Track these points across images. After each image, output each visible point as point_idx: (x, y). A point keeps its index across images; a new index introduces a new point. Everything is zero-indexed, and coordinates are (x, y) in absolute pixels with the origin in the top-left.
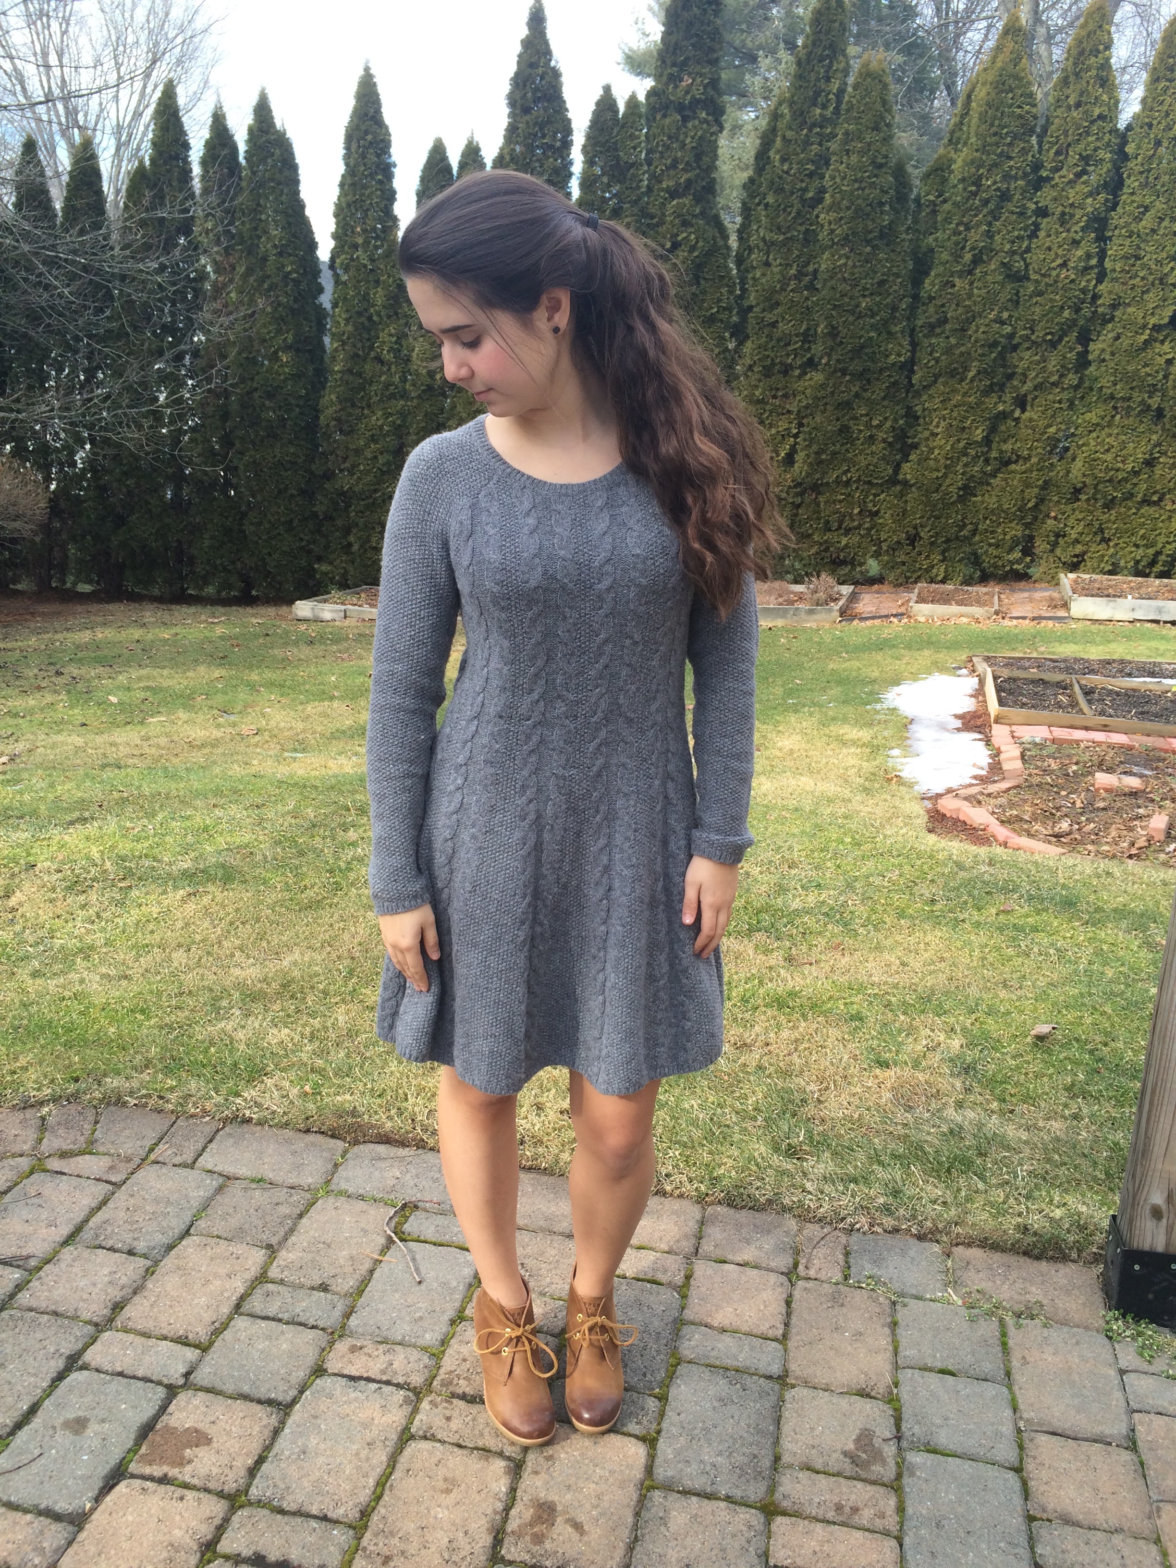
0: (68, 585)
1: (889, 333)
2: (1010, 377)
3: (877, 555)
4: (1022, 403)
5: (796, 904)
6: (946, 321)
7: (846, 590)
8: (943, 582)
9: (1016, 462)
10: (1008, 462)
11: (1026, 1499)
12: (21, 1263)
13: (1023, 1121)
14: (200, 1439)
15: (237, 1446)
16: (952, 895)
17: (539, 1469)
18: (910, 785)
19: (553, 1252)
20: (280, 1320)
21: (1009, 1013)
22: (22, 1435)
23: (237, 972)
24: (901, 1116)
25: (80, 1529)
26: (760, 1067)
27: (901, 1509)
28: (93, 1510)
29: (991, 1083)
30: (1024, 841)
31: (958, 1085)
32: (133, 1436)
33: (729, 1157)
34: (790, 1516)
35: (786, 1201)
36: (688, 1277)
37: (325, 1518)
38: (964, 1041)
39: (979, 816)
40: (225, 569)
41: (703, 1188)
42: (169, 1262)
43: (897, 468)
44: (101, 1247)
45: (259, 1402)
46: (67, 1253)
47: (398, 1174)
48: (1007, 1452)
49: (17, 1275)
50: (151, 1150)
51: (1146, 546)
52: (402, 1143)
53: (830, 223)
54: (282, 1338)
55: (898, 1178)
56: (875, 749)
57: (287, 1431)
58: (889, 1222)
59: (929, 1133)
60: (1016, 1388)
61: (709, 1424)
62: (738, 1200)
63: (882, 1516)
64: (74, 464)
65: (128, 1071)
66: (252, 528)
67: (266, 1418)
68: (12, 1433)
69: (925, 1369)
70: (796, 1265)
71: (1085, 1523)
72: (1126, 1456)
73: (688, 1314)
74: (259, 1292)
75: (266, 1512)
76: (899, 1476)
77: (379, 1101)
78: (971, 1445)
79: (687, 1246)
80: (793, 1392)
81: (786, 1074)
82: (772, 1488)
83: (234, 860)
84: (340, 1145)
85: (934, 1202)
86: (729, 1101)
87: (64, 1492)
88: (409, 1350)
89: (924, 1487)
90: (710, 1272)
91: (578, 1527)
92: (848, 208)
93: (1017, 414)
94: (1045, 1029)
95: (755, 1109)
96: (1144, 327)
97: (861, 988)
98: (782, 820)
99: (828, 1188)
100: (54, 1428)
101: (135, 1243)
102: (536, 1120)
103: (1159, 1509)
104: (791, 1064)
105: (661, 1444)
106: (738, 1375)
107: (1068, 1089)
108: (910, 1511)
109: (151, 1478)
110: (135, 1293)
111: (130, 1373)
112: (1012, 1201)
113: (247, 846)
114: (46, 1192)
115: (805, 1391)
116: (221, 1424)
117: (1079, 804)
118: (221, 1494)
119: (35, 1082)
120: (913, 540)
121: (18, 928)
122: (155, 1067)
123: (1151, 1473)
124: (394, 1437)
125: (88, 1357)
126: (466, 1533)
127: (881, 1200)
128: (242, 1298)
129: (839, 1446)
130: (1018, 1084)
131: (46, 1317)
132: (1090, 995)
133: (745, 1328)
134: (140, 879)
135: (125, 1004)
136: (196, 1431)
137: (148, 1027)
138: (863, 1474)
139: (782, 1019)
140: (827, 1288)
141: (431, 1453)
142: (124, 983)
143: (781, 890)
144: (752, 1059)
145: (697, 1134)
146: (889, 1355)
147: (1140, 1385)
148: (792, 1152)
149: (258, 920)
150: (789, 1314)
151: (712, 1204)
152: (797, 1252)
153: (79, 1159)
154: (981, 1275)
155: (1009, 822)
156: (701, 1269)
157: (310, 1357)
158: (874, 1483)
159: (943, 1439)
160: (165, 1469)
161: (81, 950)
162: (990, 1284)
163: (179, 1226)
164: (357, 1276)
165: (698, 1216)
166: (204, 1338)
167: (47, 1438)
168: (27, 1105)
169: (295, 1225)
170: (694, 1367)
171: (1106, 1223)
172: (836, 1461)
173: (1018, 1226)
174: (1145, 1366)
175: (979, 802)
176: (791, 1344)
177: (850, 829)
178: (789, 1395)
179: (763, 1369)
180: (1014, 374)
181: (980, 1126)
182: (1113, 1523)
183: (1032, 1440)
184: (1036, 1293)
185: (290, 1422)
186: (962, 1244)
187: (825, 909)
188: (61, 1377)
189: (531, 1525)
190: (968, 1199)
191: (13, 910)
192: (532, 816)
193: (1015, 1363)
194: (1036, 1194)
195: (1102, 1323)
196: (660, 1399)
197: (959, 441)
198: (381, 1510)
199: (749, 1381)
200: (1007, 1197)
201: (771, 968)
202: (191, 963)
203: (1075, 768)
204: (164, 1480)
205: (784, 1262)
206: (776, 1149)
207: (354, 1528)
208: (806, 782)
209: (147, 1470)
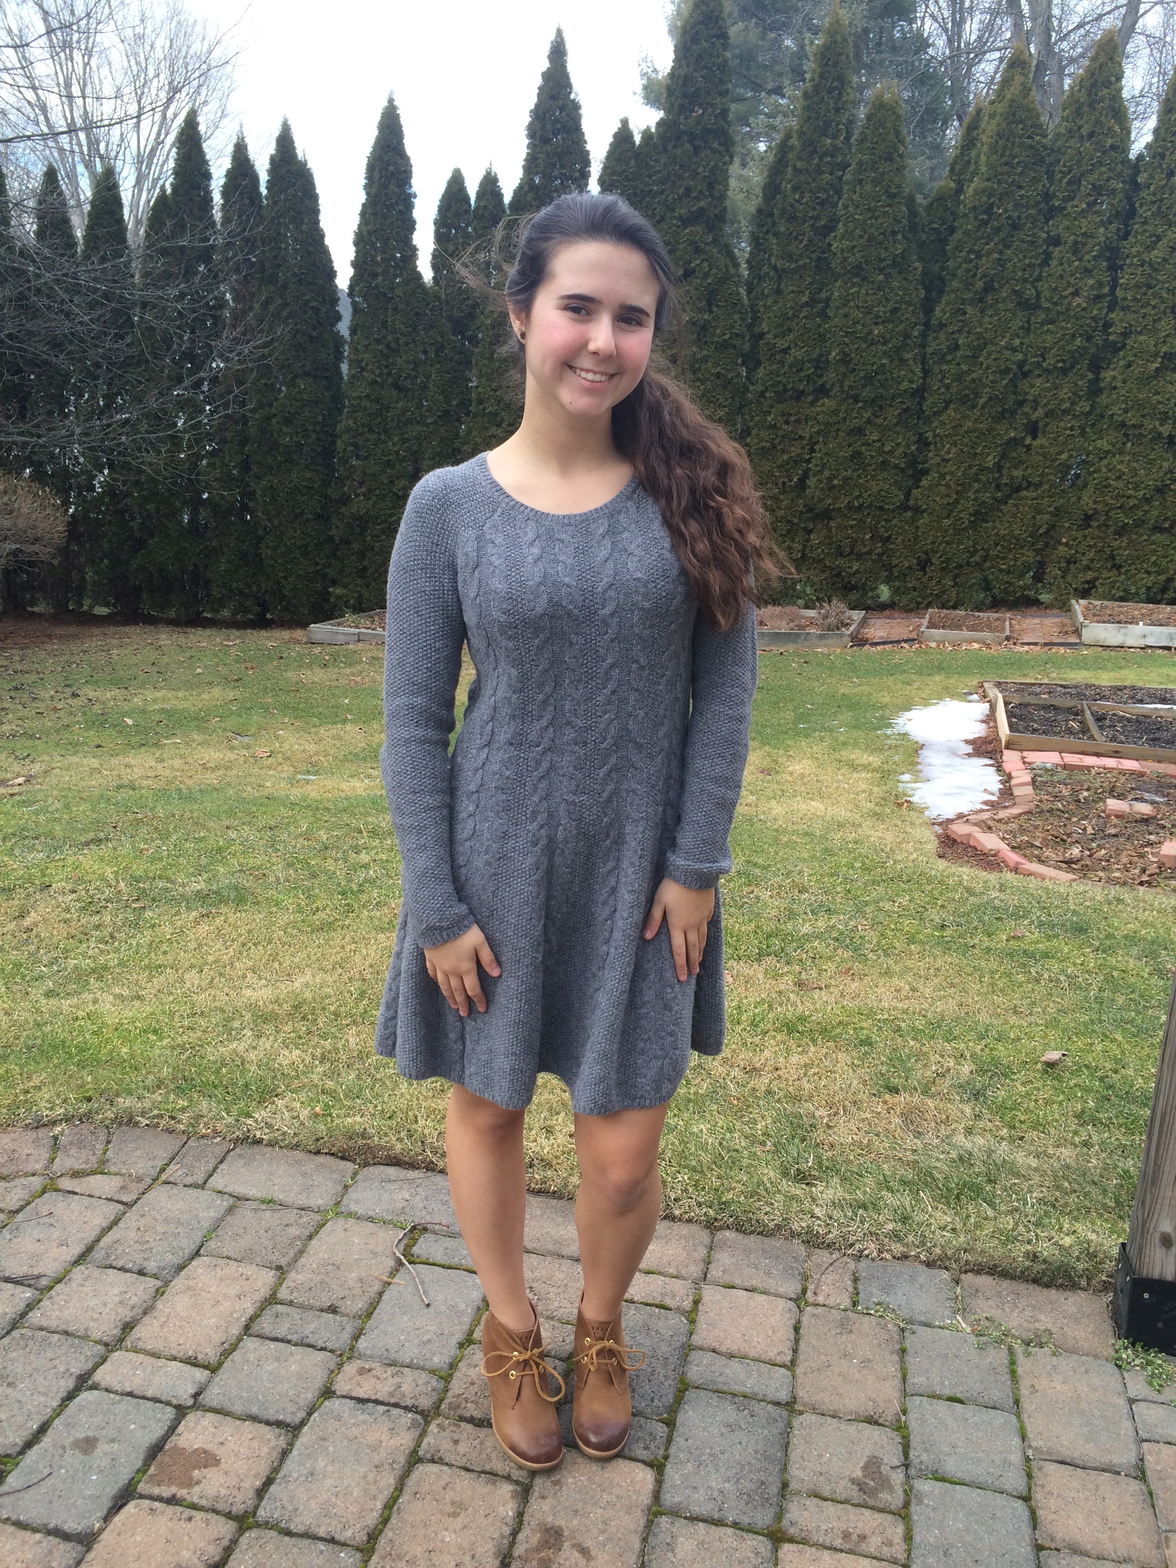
0: (85, 608)
1: (901, 360)
2: (1021, 403)
3: (888, 581)
4: (1033, 429)
5: (806, 929)
6: (957, 347)
7: (857, 615)
8: (954, 607)
9: (1027, 489)
10: (1019, 489)
11: (1035, 1528)
12: (32, 1282)
13: (1033, 1148)
14: (209, 1459)
15: (245, 1467)
16: (963, 920)
17: (546, 1493)
18: (921, 811)
19: (562, 1276)
20: (289, 1342)
21: (1019, 1039)
22: (32, 1454)
23: (248, 993)
24: (910, 1142)
25: (89, 1549)
26: (769, 1092)
27: (908, 1537)
28: (101, 1530)
29: (1001, 1109)
30: (1035, 867)
31: (968, 1111)
32: (142, 1457)
33: (738, 1182)
34: (798, 1543)
35: (795, 1227)
36: (696, 1302)
37: (332, 1541)
38: (974, 1067)
39: (990, 842)
40: (241, 592)
41: (712, 1212)
42: (178, 1283)
43: (908, 494)
44: (111, 1267)
45: (268, 1423)
46: (78, 1273)
47: (407, 1196)
48: (1015, 1481)
49: (28, 1294)
50: (163, 1170)
51: (1158, 573)
52: (412, 1166)
53: (843, 251)
54: (292, 1359)
55: (907, 1204)
56: (886, 775)
57: (295, 1452)
58: (898, 1248)
59: (938, 1160)
60: (1025, 1416)
61: (716, 1451)
62: (747, 1225)
63: (890, 1544)
64: (92, 488)
65: (140, 1091)
66: (269, 552)
67: (274, 1439)
68: (22, 1452)
69: (933, 1396)
70: (804, 1291)
71: (1094, 1553)
72: (1135, 1486)
73: (696, 1340)
74: (269, 1312)
75: (273, 1533)
76: (907, 1504)
77: (389, 1123)
78: (978, 1473)
79: (695, 1270)
80: (801, 1418)
81: (796, 1099)
82: (780, 1515)
83: (247, 882)
84: (350, 1166)
85: (943, 1228)
86: (738, 1125)
87: (73, 1511)
88: (416, 1372)
89: (932, 1515)
90: (718, 1297)
91: (585, 1552)
92: (861, 237)
93: (1028, 441)
94: (1055, 1055)
95: (764, 1134)
96: (1156, 354)
97: (871, 1013)
98: (792, 845)
99: (837, 1214)
100: (64, 1447)
101: (146, 1264)
102: (545, 1142)
103: (1167, 1539)
104: (801, 1089)
105: (669, 1469)
106: (746, 1401)
107: (1078, 1116)
108: (917, 1539)
109: (160, 1499)
110: (145, 1313)
111: (139, 1393)
112: (1021, 1228)
113: (259, 868)
114: (57, 1212)
115: (814, 1417)
116: (230, 1445)
117: (1090, 830)
118: (229, 1516)
119: (48, 1101)
120: (924, 565)
121: (32, 948)
122: (167, 1087)
123: (1160, 1503)
124: (402, 1459)
125: (98, 1376)
126: (473, 1557)
127: (890, 1226)
128: (252, 1319)
129: (847, 1473)
130: (1027, 1111)
131: (56, 1337)
132: (1101, 1021)
133: (753, 1353)
134: (154, 900)
135: (138, 1024)
136: (205, 1452)
137: (159, 1048)
138: (871, 1502)
139: (792, 1043)
140: (836, 1315)
141: (439, 1476)
142: (137, 1003)
143: (792, 915)
144: (762, 1083)
145: (706, 1158)
146: (897, 1381)
147: (1148, 1414)
148: (802, 1177)
149: (270, 942)
150: (797, 1341)
151: (721, 1228)
152: (805, 1278)
153: (91, 1178)
154: (990, 1302)
155: (1019, 847)
156: (710, 1294)
157: (319, 1380)
158: (881, 1511)
159: (951, 1467)
160: (174, 1489)
161: (94, 971)
162: (1000, 1311)
163: (189, 1246)
164: (366, 1298)
165: (707, 1240)
166: (213, 1359)
167: (57, 1458)
168: (39, 1125)
169: (305, 1246)
170: (702, 1393)
171: (1115, 1251)
172: (844, 1489)
173: (1027, 1253)
174: (1154, 1395)
175: (990, 828)
176: (799, 1371)
177: (860, 854)
178: (796, 1421)
179: (771, 1395)
180: (1025, 401)
181: (990, 1152)
182: (1122, 1552)
183: (1040, 1469)
184: (1045, 1321)
185: (298, 1444)
186: (972, 1271)
187: (835, 934)
188: (70, 1396)
189: (538, 1550)
190: (978, 1226)
191: (29, 930)
192: (544, 841)
193: (1024, 1391)
194: (1046, 1221)
195: (1111, 1351)
196: (668, 1425)
197: (970, 467)
198: (388, 1533)
199: (757, 1407)
200: (1017, 1224)
201: (780, 993)
202: (203, 984)
203: (1086, 794)
204: (172, 1501)
205: (792, 1287)
206: (785, 1174)
207: (361, 1551)
208: (816, 806)
209: (156, 1491)
